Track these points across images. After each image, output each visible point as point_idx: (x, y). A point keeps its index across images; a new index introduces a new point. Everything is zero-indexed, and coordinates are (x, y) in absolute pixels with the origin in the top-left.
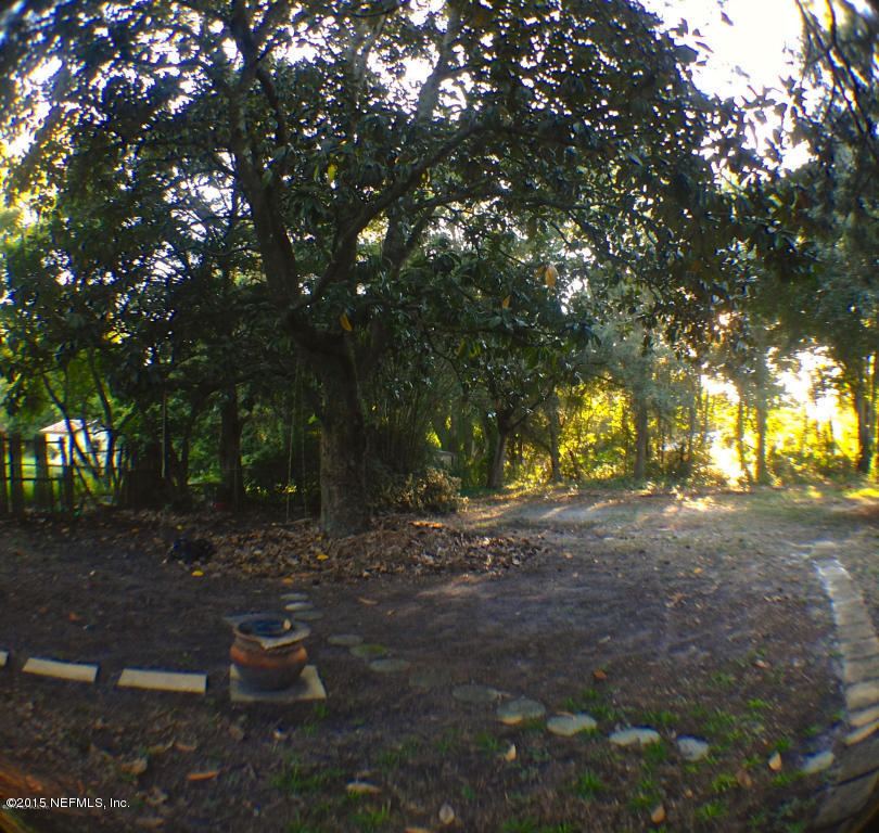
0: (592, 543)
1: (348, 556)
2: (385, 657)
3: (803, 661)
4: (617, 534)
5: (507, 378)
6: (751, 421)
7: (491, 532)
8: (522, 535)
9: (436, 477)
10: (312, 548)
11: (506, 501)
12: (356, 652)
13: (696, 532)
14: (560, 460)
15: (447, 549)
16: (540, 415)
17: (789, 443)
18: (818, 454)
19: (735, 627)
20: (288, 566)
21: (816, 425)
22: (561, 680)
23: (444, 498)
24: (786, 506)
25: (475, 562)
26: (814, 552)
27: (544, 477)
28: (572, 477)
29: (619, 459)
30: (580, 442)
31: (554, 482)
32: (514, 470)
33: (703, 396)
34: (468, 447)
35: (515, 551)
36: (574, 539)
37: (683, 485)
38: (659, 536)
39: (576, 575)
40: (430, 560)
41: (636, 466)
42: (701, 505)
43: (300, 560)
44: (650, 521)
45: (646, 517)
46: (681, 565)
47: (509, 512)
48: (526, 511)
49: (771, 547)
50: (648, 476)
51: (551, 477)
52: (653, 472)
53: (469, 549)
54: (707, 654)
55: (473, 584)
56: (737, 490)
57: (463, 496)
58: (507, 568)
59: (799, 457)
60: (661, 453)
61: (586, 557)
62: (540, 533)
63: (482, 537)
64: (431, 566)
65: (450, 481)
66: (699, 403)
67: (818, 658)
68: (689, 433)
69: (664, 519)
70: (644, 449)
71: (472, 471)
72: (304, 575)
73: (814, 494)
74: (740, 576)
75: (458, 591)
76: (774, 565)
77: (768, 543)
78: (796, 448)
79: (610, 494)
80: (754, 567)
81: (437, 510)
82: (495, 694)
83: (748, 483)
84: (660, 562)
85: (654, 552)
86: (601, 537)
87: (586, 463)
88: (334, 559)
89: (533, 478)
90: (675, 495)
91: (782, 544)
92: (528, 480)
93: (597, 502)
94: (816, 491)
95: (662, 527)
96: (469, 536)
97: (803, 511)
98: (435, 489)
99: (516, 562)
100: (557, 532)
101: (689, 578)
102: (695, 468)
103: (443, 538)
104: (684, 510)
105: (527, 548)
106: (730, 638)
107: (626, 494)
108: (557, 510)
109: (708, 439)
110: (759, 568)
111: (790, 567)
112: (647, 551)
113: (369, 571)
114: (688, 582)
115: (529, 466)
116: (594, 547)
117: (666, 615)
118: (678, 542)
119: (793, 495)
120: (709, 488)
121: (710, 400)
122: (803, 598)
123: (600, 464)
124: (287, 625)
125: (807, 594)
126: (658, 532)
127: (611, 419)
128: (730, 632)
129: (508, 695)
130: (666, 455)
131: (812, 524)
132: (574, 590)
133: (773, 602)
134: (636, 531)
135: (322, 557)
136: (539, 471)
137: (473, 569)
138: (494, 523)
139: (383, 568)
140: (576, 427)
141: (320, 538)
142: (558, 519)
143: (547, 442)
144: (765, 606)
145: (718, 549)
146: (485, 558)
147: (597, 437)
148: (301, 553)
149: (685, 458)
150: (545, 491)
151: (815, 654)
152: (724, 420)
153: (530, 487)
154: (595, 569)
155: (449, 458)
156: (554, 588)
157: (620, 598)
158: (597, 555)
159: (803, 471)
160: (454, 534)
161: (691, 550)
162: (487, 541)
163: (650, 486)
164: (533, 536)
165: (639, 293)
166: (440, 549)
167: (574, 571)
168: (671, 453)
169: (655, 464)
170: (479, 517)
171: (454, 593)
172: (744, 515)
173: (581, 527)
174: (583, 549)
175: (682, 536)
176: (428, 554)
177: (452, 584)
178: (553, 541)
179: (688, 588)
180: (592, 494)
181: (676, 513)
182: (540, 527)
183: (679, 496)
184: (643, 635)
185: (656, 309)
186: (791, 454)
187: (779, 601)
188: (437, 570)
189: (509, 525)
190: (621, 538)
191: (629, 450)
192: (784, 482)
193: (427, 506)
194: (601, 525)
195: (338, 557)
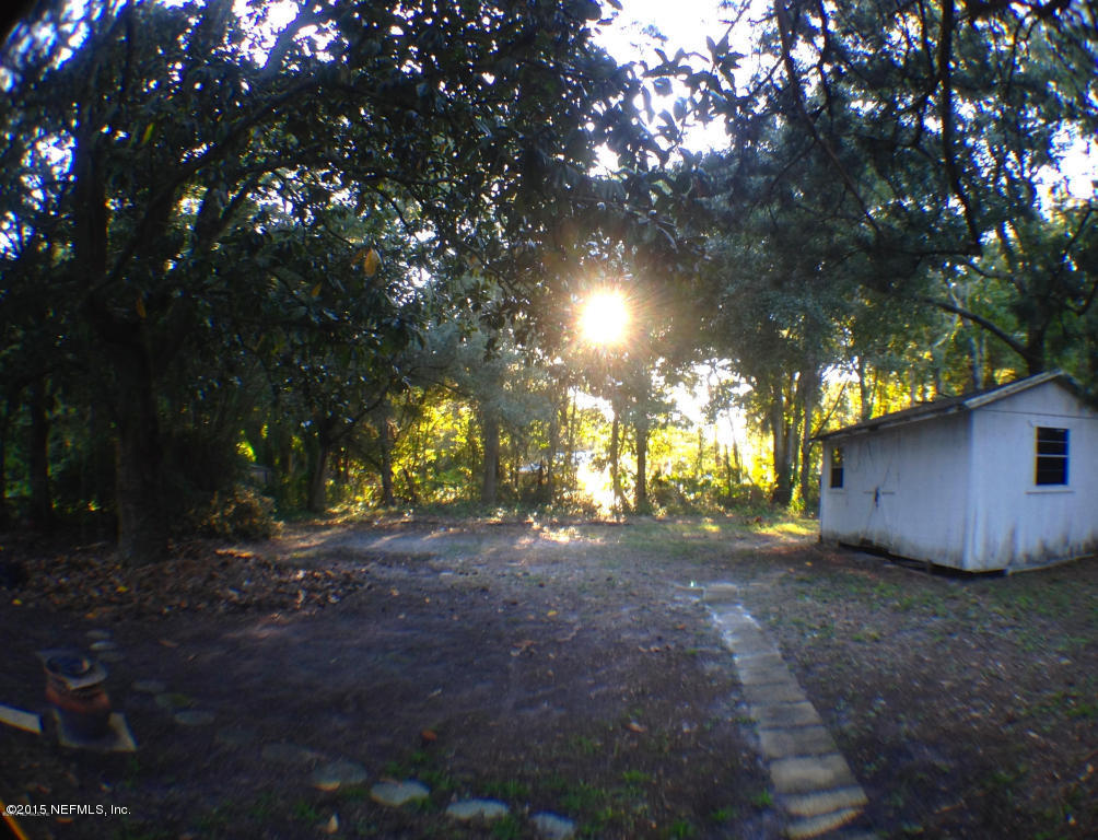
0: (426, 579)
1: (148, 589)
2: (187, 709)
3: (696, 726)
4: (457, 569)
5: (323, 379)
6: (630, 441)
7: (307, 564)
8: (344, 567)
9: (245, 497)
10: (112, 578)
11: (328, 527)
12: (160, 701)
13: (553, 568)
14: (393, 479)
15: (253, 583)
16: (368, 425)
17: (680, 467)
18: (717, 482)
19: (599, 683)
20: (91, 598)
21: (716, 448)
22: (384, 740)
23: (256, 521)
24: (672, 540)
25: (286, 599)
26: (705, 596)
27: (373, 500)
28: (406, 501)
29: (464, 481)
30: (417, 459)
31: (386, 506)
32: (339, 490)
33: (570, 411)
34: (284, 461)
35: (332, 587)
36: (404, 574)
37: (542, 512)
38: (507, 572)
39: (402, 616)
40: (234, 595)
41: (483, 489)
42: (562, 537)
43: (101, 591)
44: (498, 553)
45: (494, 549)
46: (531, 606)
47: (331, 540)
48: (350, 538)
49: (649, 587)
50: (499, 502)
51: (382, 500)
52: (504, 497)
53: (280, 583)
54: (563, 712)
55: (284, 626)
56: (609, 520)
57: (278, 519)
58: (323, 606)
59: (692, 484)
60: (515, 475)
61: (416, 594)
62: (365, 565)
63: (297, 569)
64: (235, 603)
65: (262, 501)
66: (564, 419)
67: (717, 723)
68: (550, 452)
69: (515, 551)
70: (493, 468)
71: (290, 490)
72: (105, 609)
73: (712, 528)
74: (605, 621)
75: (266, 633)
76: (652, 608)
77: (645, 583)
78: (689, 473)
79: (452, 521)
80: (625, 611)
81: (248, 536)
82: (309, 755)
83: (623, 512)
84: (505, 602)
85: (500, 590)
86: (437, 571)
87: (423, 484)
88: (133, 592)
89: (362, 501)
90: (531, 524)
91: (663, 585)
92: (356, 502)
93: (435, 530)
94: (713, 524)
95: (511, 561)
96: (281, 568)
97: (695, 547)
98: (245, 511)
99: (333, 600)
100: (384, 564)
101: (542, 622)
102: (556, 494)
103: (249, 569)
104: (540, 542)
105: (346, 583)
106: (592, 694)
107: (470, 521)
108: (387, 538)
109: (573, 461)
110: (631, 613)
111: (673, 613)
112: (490, 589)
113: (170, 607)
114: (540, 627)
115: (357, 486)
116: (427, 584)
117: (511, 665)
118: (529, 580)
119: (683, 528)
120: (574, 517)
121: (577, 416)
122: (690, 649)
123: (441, 485)
124: (86, 665)
125: (696, 645)
126: (507, 567)
127: (455, 433)
128: (592, 687)
129: (323, 757)
130: (520, 477)
131: (705, 563)
132: (399, 634)
133: (650, 652)
134: (480, 565)
135: (122, 589)
136: (368, 492)
137: (283, 606)
138: (311, 553)
139: (185, 605)
140: (412, 440)
141: (119, 567)
142: (388, 550)
143: (378, 458)
144: (639, 658)
145: (579, 589)
146: (297, 595)
147: (438, 454)
148: (101, 583)
149: (545, 481)
150: (374, 516)
151: (713, 718)
152: (594, 438)
153: (357, 511)
154: (425, 610)
155: (262, 474)
156: (375, 631)
157: (455, 645)
158: (430, 594)
159: (696, 500)
160: (265, 565)
161: (545, 589)
162: (301, 574)
163: (500, 514)
164: (357, 569)
165: (485, 287)
166: (245, 583)
167: (400, 612)
168: (527, 475)
169: (507, 488)
170: (295, 546)
171: (261, 636)
172: (616, 549)
173: (414, 559)
174: (414, 585)
175: (535, 572)
176: (233, 588)
177: (259, 626)
178: (379, 576)
179: (539, 634)
180: (430, 521)
181: (530, 545)
182: (365, 558)
183: (536, 526)
184: (481, 688)
185: (504, 307)
186: (680, 481)
187: (657, 651)
188: (244, 608)
189: (330, 555)
190: (461, 573)
191: (476, 471)
192: (670, 513)
193: (237, 531)
194: (439, 557)
195: (138, 589)
